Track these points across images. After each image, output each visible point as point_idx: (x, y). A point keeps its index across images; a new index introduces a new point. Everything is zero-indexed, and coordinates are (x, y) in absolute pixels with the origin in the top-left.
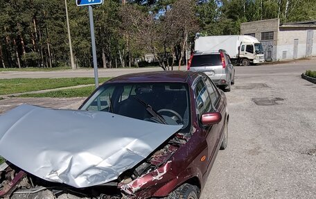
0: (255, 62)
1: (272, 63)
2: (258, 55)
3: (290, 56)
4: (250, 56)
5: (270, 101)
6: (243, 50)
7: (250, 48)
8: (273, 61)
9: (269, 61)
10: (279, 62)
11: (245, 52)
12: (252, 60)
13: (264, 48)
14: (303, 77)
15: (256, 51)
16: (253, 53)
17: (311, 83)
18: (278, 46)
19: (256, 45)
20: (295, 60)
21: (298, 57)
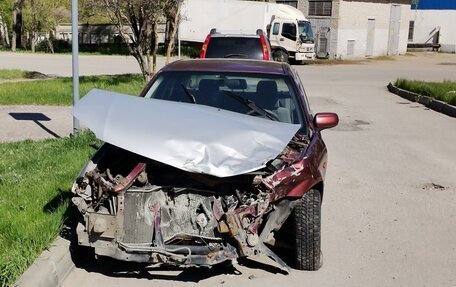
0: (299, 57)
1: (330, 63)
2: (304, 45)
3: (360, 50)
4: (289, 45)
5: (348, 125)
6: (276, 33)
7: (289, 31)
8: (331, 57)
9: (322, 58)
10: (340, 61)
11: (280, 36)
12: (293, 53)
13: (315, 31)
14: (391, 89)
15: (301, 36)
16: (295, 39)
17: (406, 101)
18: (339, 30)
19: (301, 24)
20: (369, 59)
21: (375, 54)
